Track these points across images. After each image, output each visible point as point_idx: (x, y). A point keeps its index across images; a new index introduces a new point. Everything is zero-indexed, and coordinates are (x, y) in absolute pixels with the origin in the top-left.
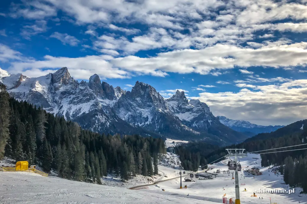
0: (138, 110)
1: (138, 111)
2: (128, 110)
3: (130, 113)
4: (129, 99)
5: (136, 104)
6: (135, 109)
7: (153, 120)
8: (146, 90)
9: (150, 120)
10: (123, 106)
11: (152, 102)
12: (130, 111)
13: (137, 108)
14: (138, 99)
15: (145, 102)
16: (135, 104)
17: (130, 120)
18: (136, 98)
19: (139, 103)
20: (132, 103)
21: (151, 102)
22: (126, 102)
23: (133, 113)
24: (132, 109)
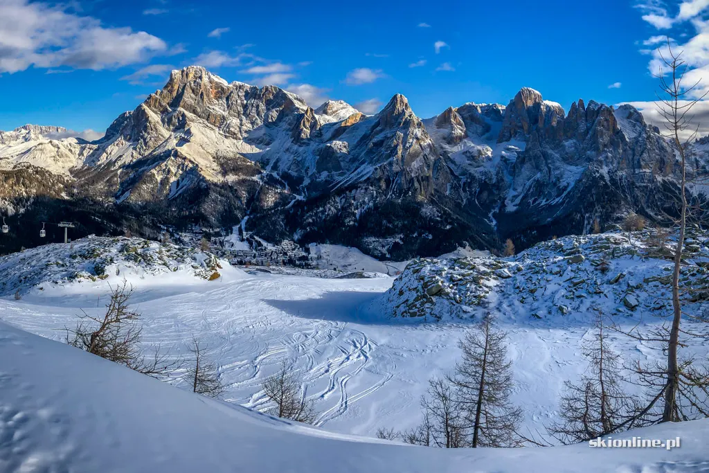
0: (558, 168)
1: (558, 172)
2: (538, 168)
3: (538, 175)
4: (547, 143)
5: (561, 155)
6: (553, 165)
7: (569, 193)
8: (594, 122)
9: (565, 193)
10: (530, 160)
11: (597, 149)
12: (541, 170)
13: (558, 164)
14: (568, 144)
15: (583, 149)
16: (557, 155)
17: (531, 190)
18: (567, 140)
19: (567, 153)
20: (550, 151)
21: (594, 150)
22: (537, 151)
23: (545, 176)
24: (547, 164)
